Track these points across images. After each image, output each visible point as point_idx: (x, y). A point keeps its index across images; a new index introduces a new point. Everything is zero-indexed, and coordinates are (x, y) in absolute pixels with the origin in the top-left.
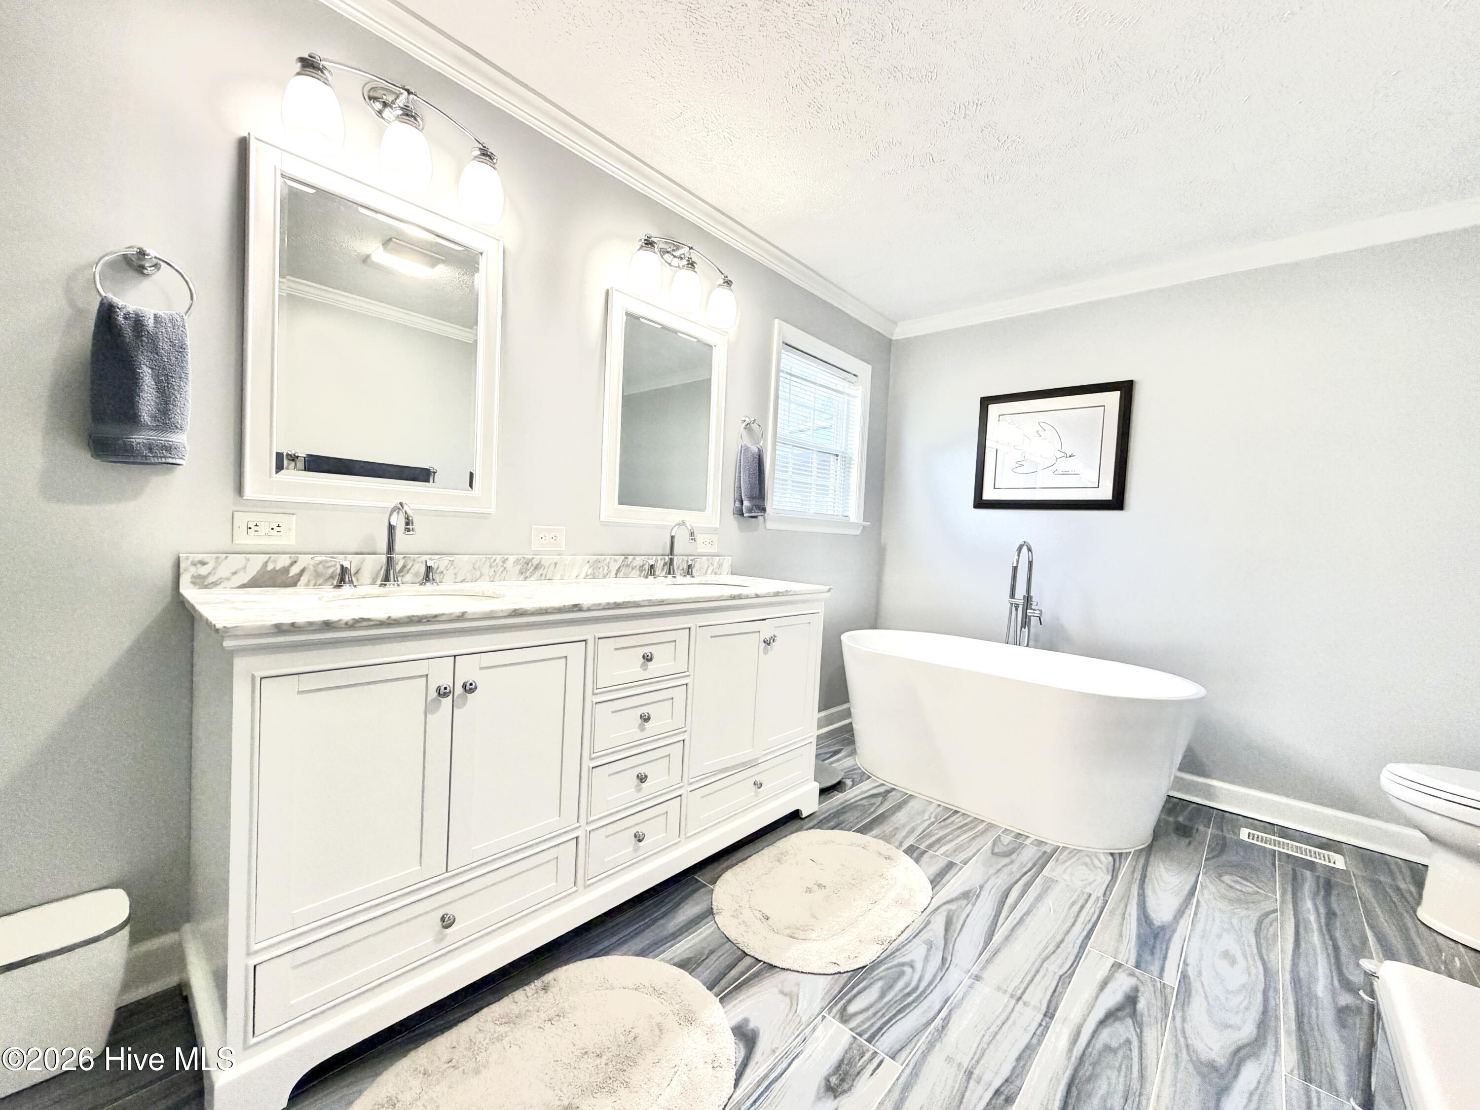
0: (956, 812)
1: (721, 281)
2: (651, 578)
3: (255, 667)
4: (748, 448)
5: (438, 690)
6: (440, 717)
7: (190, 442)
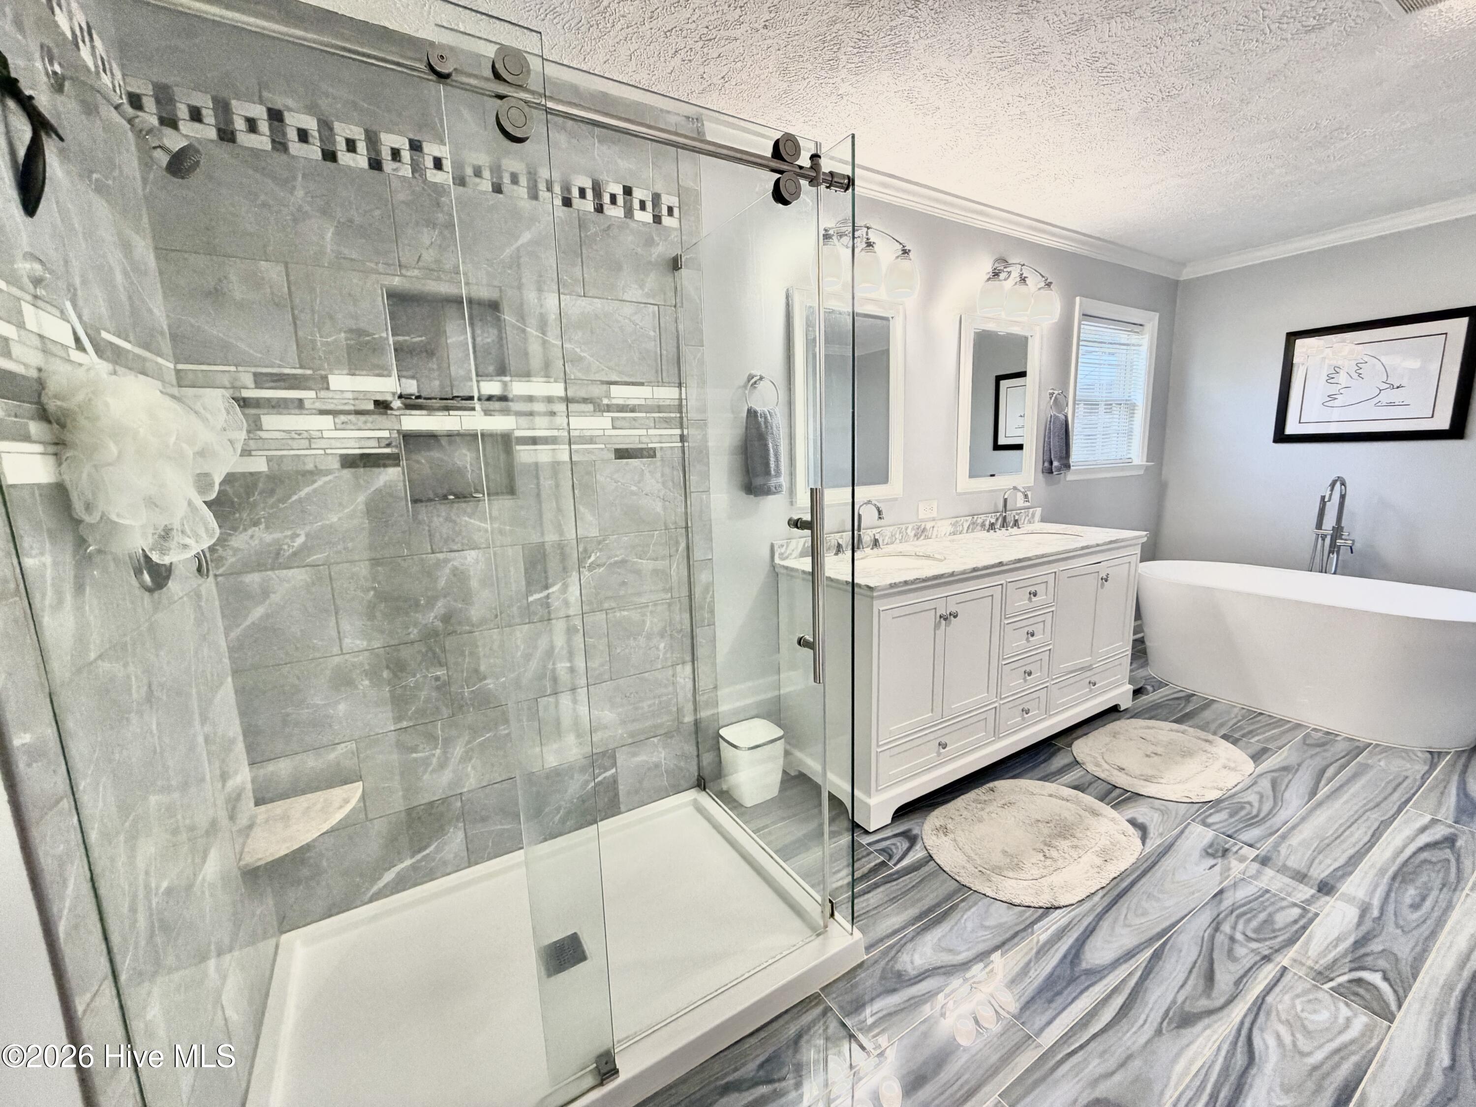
0: (1261, 714)
1: (1043, 284)
2: (992, 532)
3: (878, 605)
4: (1056, 417)
5: (941, 617)
6: (940, 632)
7: (783, 480)
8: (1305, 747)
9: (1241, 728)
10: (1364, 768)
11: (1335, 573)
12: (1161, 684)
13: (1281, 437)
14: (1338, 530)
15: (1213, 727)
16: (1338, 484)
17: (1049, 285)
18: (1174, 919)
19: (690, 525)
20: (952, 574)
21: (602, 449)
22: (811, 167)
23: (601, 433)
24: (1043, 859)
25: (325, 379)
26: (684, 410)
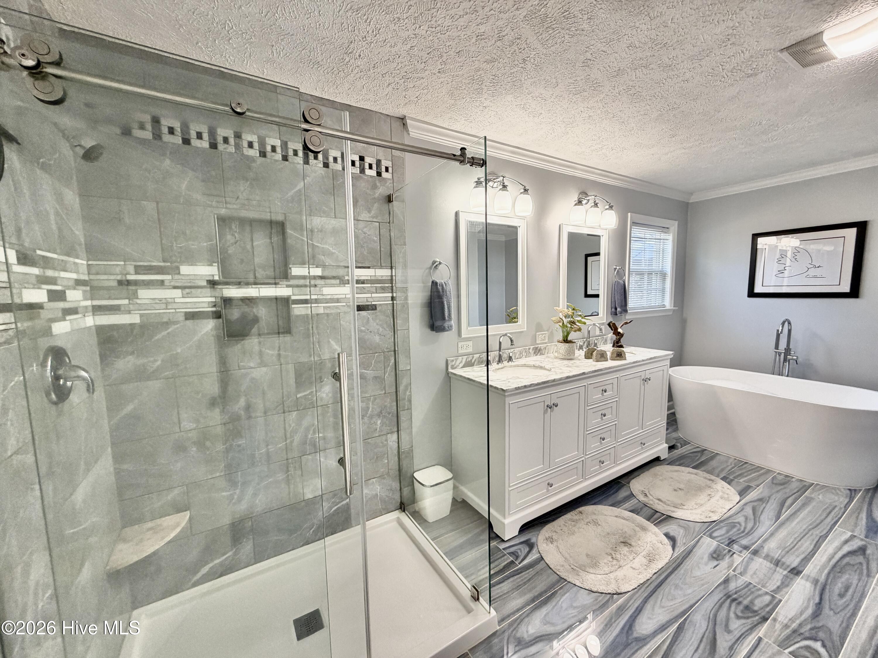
0: (746, 463)
1: (607, 207)
3: (509, 400)
4: (618, 283)
5: (547, 406)
6: (548, 415)
7: (453, 323)
8: (774, 486)
9: (734, 472)
10: (809, 500)
11: (787, 376)
12: (686, 443)
13: (752, 294)
14: (788, 350)
15: (717, 471)
16: (786, 323)
17: (611, 207)
18: (692, 602)
19: (396, 349)
20: (554, 380)
21: (344, 306)
22: (461, 155)
23: (344, 296)
24: (611, 560)
25: (178, 268)
26: (394, 282)
